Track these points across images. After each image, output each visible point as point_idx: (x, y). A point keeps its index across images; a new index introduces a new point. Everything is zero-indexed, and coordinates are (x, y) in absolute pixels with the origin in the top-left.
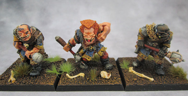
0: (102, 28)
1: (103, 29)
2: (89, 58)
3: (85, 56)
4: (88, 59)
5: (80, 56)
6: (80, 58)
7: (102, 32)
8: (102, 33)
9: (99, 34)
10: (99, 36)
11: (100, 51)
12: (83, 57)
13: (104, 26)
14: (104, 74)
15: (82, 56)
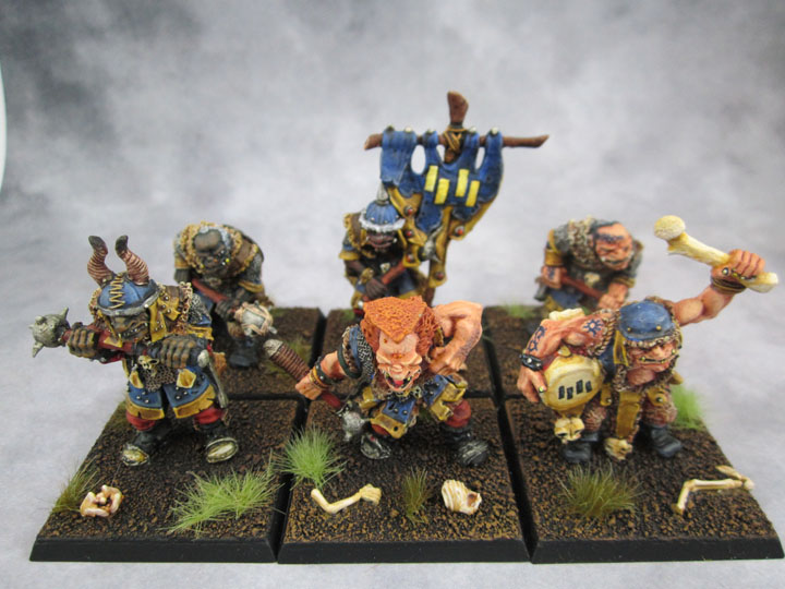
0: (447, 325)
1: (453, 330)
2: (396, 429)
3: (382, 419)
4: (392, 432)
5: (363, 416)
6: (363, 421)
7: (448, 340)
8: (447, 347)
9: (438, 350)
10: (435, 356)
11: (441, 403)
12: (373, 421)
13: (454, 319)
14: (456, 494)
15: (370, 416)
